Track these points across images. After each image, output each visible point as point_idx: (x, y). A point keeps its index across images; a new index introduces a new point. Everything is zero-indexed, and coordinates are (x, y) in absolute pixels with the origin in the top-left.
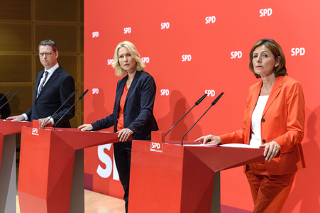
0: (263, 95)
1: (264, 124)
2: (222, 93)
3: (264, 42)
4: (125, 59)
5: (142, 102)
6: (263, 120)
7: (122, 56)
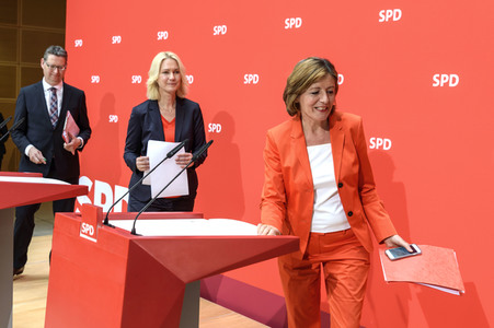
4: (171, 76)
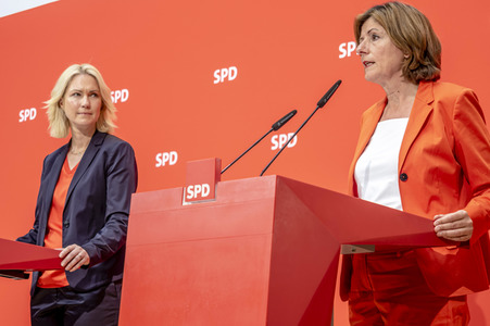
2: (339, 83)
5: (111, 198)
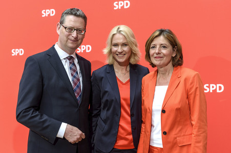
0: (160, 85)
1: (165, 115)
3: (162, 32)
6: (163, 111)
7: (116, 45)
